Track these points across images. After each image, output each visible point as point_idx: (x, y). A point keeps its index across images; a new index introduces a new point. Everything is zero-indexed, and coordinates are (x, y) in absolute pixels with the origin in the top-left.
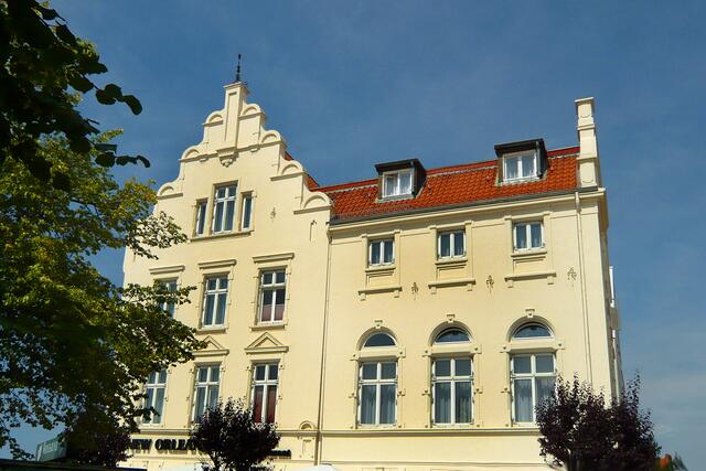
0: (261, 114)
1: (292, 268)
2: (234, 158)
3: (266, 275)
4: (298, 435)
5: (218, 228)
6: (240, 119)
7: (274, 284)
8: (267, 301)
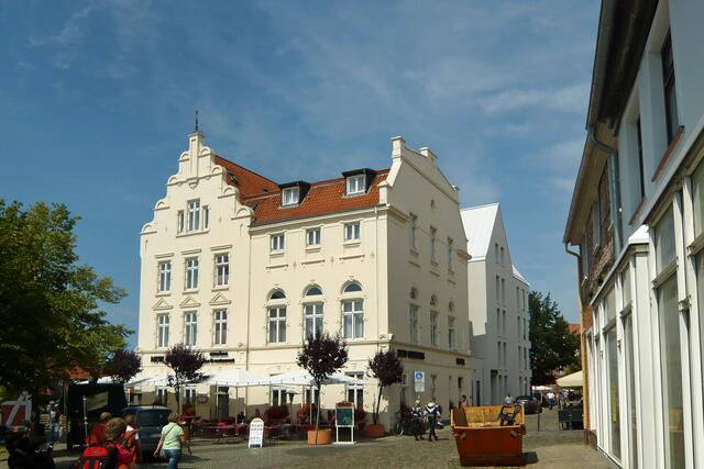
0: (211, 154)
1: (232, 253)
2: (197, 183)
3: (218, 258)
4: (238, 350)
5: (191, 229)
6: (199, 157)
7: (223, 263)
8: (220, 273)
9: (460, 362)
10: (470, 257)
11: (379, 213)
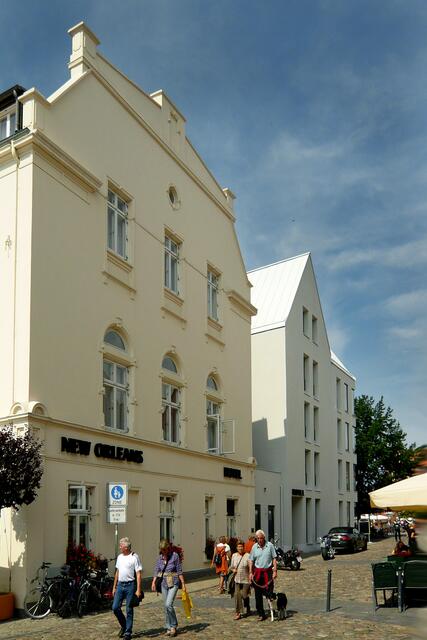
9: (232, 474)
10: (253, 311)
11: (20, 153)
